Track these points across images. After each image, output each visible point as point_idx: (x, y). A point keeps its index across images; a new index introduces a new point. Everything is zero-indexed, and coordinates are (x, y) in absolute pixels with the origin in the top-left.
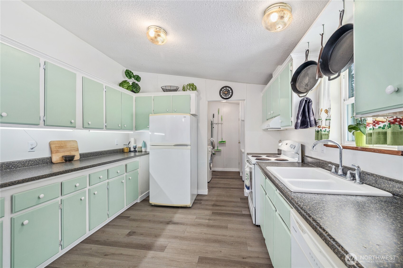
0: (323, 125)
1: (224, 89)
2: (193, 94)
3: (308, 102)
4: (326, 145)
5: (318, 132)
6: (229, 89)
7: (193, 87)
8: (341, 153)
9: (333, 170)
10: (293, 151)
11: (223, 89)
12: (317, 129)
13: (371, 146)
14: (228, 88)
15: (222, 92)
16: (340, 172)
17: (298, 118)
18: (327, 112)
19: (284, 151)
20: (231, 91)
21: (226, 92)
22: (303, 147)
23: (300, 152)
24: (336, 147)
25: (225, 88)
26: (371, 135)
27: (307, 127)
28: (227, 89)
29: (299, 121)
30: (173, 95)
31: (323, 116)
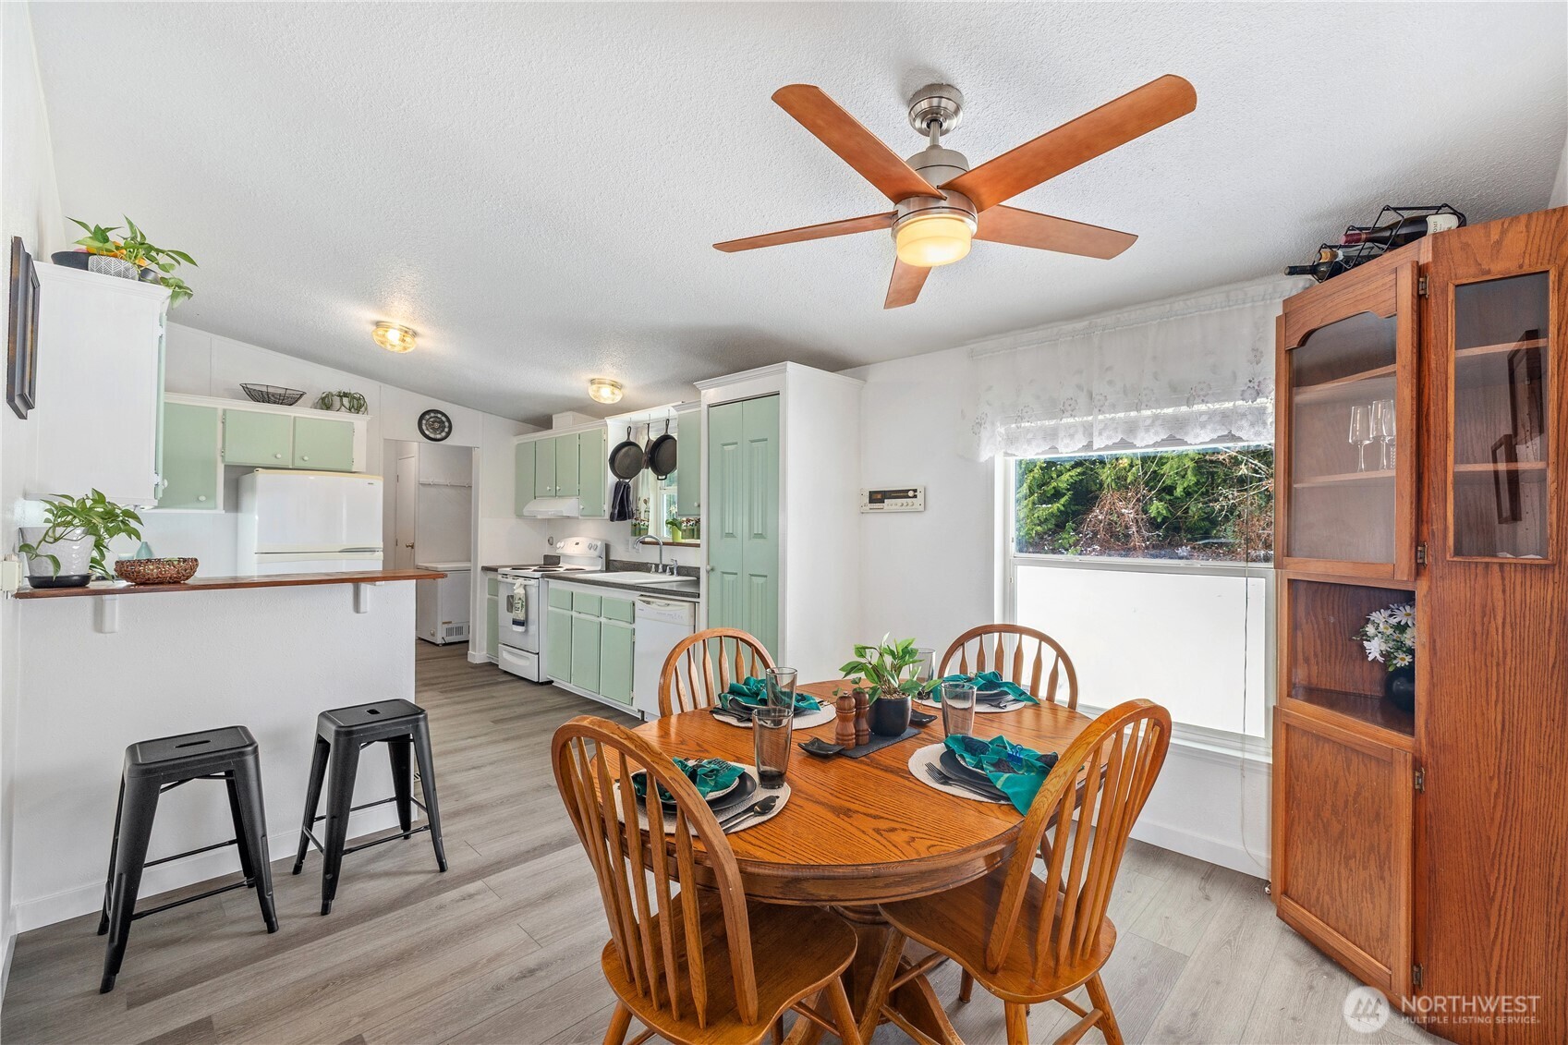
0: (642, 518)
1: (431, 417)
2: (359, 422)
3: (627, 488)
4: (643, 543)
5: (635, 525)
6: (444, 419)
7: (357, 404)
8: (661, 551)
9: (653, 569)
10: (594, 554)
11: (427, 417)
12: (634, 521)
13: (683, 541)
14: (439, 416)
15: (424, 422)
16: (660, 570)
17: (614, 507)
18: (646, 502)
19: (565, 556)
20: (447, 424)
21: (437, 425)
22: (607, 547)
23: (604, 556)
24: (657, 544)
25: (432, 415)
26: (685, 530)
27: (625, 519)
28: (437, 417)
29: (616, 511)
30: (297, 415)
31: (642, 507)
